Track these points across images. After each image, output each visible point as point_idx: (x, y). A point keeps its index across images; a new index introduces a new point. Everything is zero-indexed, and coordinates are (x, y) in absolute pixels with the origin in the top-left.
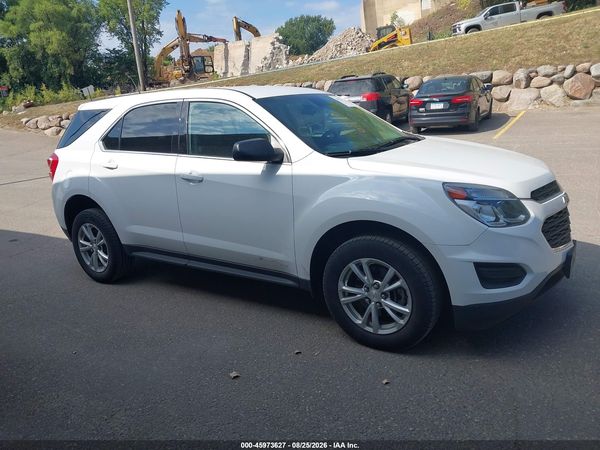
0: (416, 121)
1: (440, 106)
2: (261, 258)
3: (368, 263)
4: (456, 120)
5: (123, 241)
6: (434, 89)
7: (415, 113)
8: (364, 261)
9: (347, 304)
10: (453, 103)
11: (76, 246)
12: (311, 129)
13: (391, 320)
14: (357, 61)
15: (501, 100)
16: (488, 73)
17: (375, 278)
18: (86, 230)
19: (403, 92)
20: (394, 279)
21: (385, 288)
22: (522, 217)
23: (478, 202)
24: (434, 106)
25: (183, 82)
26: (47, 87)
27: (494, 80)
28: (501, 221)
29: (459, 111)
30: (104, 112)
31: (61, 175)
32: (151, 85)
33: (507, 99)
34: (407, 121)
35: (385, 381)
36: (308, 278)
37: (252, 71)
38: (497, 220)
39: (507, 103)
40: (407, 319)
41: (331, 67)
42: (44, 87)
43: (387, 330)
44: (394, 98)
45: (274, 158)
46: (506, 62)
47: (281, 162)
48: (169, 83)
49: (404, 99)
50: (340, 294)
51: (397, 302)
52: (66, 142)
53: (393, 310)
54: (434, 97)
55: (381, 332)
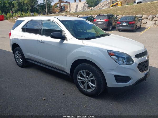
0: (118, 28)
1: (125, 24)
2: (58, 66)
3: (85, 71)
4: (130, 28)
5: (25, 57)
6: (125, 19)
7: (118, 26)
8: (84, 70)
9: (79, 82)
10: (129, 23)
11: (15, 56)
12: (81, 29)
13: (90, 88)
14: (105, 10)
15: (144, 23)
16: (141, 15)
17: (87, 75)
18: (17, 53)
19: (116, 19)
20: (92, 77)
21: (89, 78)
22: (132, 62)
23: (118, 57)
24: (123, 24)
25: (59, 13)
26: (24, 12)
27: (143, 17)
28: (124, 63)
29: (131, 26)
30: (23, 21)
31: (12, 37)
32: (51, 13)
33: (146, 23)
34: (116, 28)
35: (85, 106)
36: (70, 73)
37: (78, 11)
38: (123, 62)
39: (146, 24)
40: (95, 88)
41: (98, 11)
42: (23, 12)
43: (89, 91)
44: (113, 21)
45: (63, 38)
46: (147, 13)
47: (65, 39)
48: (55, 13)
49: (116, 21)
50: (78, 79)
51: (92, 83)
52: (14, 28)
53: (91, 85)
54: (124, 21)
55: (88, 91)
